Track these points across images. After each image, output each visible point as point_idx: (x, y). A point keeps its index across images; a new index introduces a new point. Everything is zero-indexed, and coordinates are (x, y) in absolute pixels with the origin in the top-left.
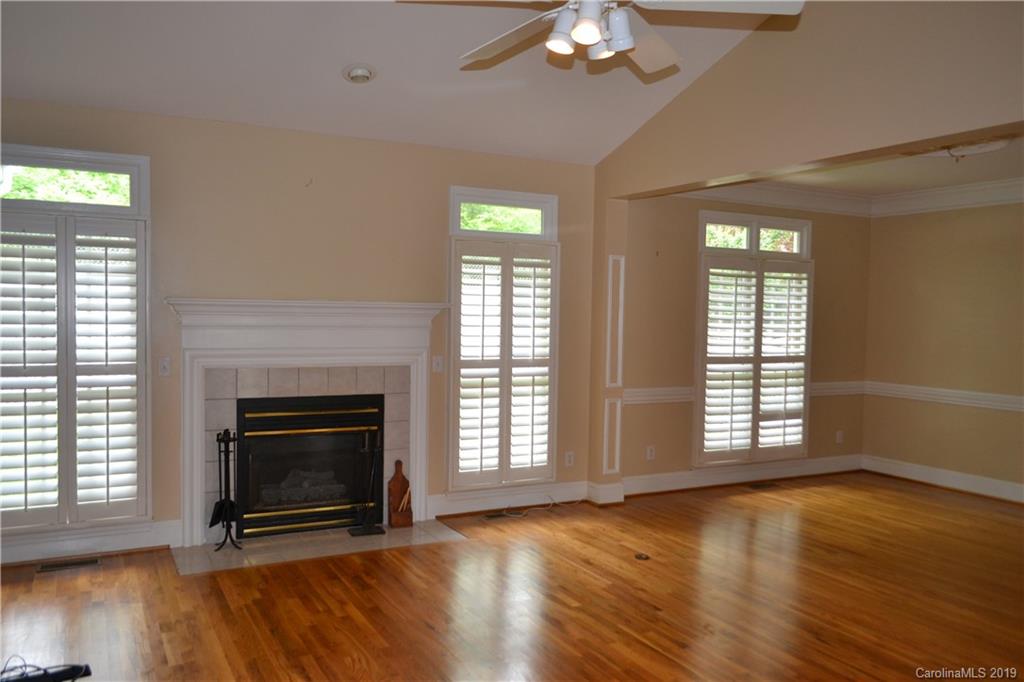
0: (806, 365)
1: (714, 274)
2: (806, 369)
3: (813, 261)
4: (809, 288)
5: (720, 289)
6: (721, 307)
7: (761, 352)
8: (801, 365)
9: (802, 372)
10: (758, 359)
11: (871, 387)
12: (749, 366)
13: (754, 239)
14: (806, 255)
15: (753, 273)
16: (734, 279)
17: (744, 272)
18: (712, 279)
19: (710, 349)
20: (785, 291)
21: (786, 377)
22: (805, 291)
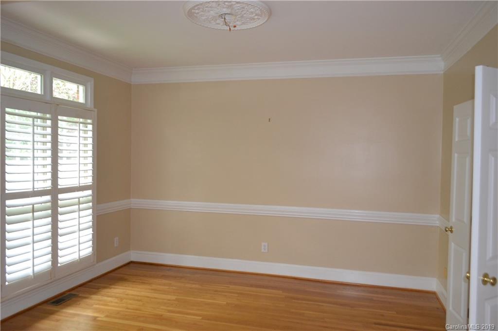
0: (93, 193)
1: (10, 114)
2: (93, 195)
3: (96, 110)
4: (93, 131)
5: (17, 128)
6: (18, 145)
7: (58, 185)
8: (90, 192)
9: (90, 198)
10: (55, 191)
11: (135, 202)
12: (48, 198)
13: (47, 86)
14: (90, 105)
15: (48, 116)
16: (31, 119)
17: (39, 114)
18: (8, 118)
19: (8, 186)
20: (76, 133)
21: (79, 203)
22: (90, 134)
